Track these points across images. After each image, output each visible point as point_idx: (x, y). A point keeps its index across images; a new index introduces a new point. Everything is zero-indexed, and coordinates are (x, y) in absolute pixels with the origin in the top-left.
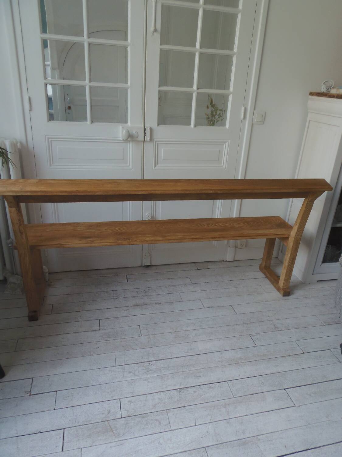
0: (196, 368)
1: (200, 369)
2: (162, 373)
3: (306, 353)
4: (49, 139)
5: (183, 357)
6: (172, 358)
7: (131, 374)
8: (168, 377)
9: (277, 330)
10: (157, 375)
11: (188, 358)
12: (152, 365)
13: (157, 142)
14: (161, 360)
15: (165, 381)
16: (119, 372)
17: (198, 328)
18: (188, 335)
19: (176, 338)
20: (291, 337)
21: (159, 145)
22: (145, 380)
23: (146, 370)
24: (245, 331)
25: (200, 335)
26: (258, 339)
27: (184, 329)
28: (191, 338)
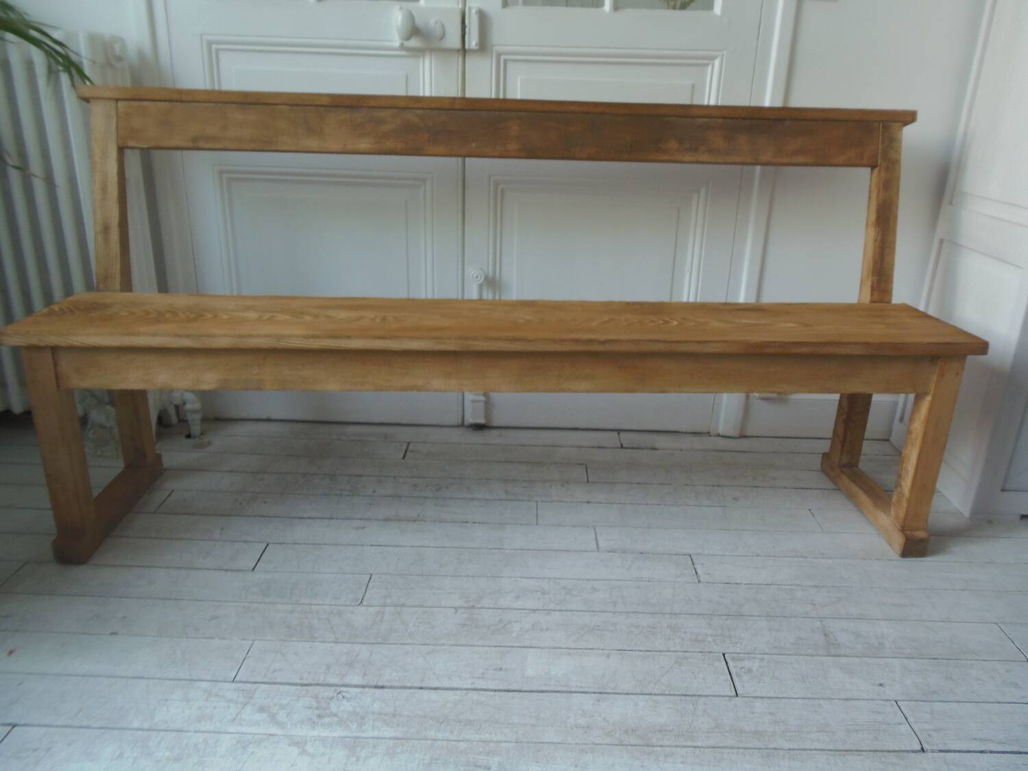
0: (487, 736)
1: (500, 742)
2: (363, 732)
3: (933, 751)
4: (210, 44)
5: (458, 692)
6: (421, 688)
7: (265, 715)
8: (375, 747)
9: (833, 652)
10: (342, 734)
11: (475, 696)
12: (343, 697)
13: (502, 58)
14: (382, 687)
15: (358, 760)
16: (231, 701)
17: (552, 606)
18: (510, 622)
19: (464, 625)
20: (881, 685)
21: (509, 65)
22: (296, 744)
23: (317, 712)
24: (710, 639)
25: (547, 629)
26: (750, 671)
27: (503, 602)
28: (514, 635)
